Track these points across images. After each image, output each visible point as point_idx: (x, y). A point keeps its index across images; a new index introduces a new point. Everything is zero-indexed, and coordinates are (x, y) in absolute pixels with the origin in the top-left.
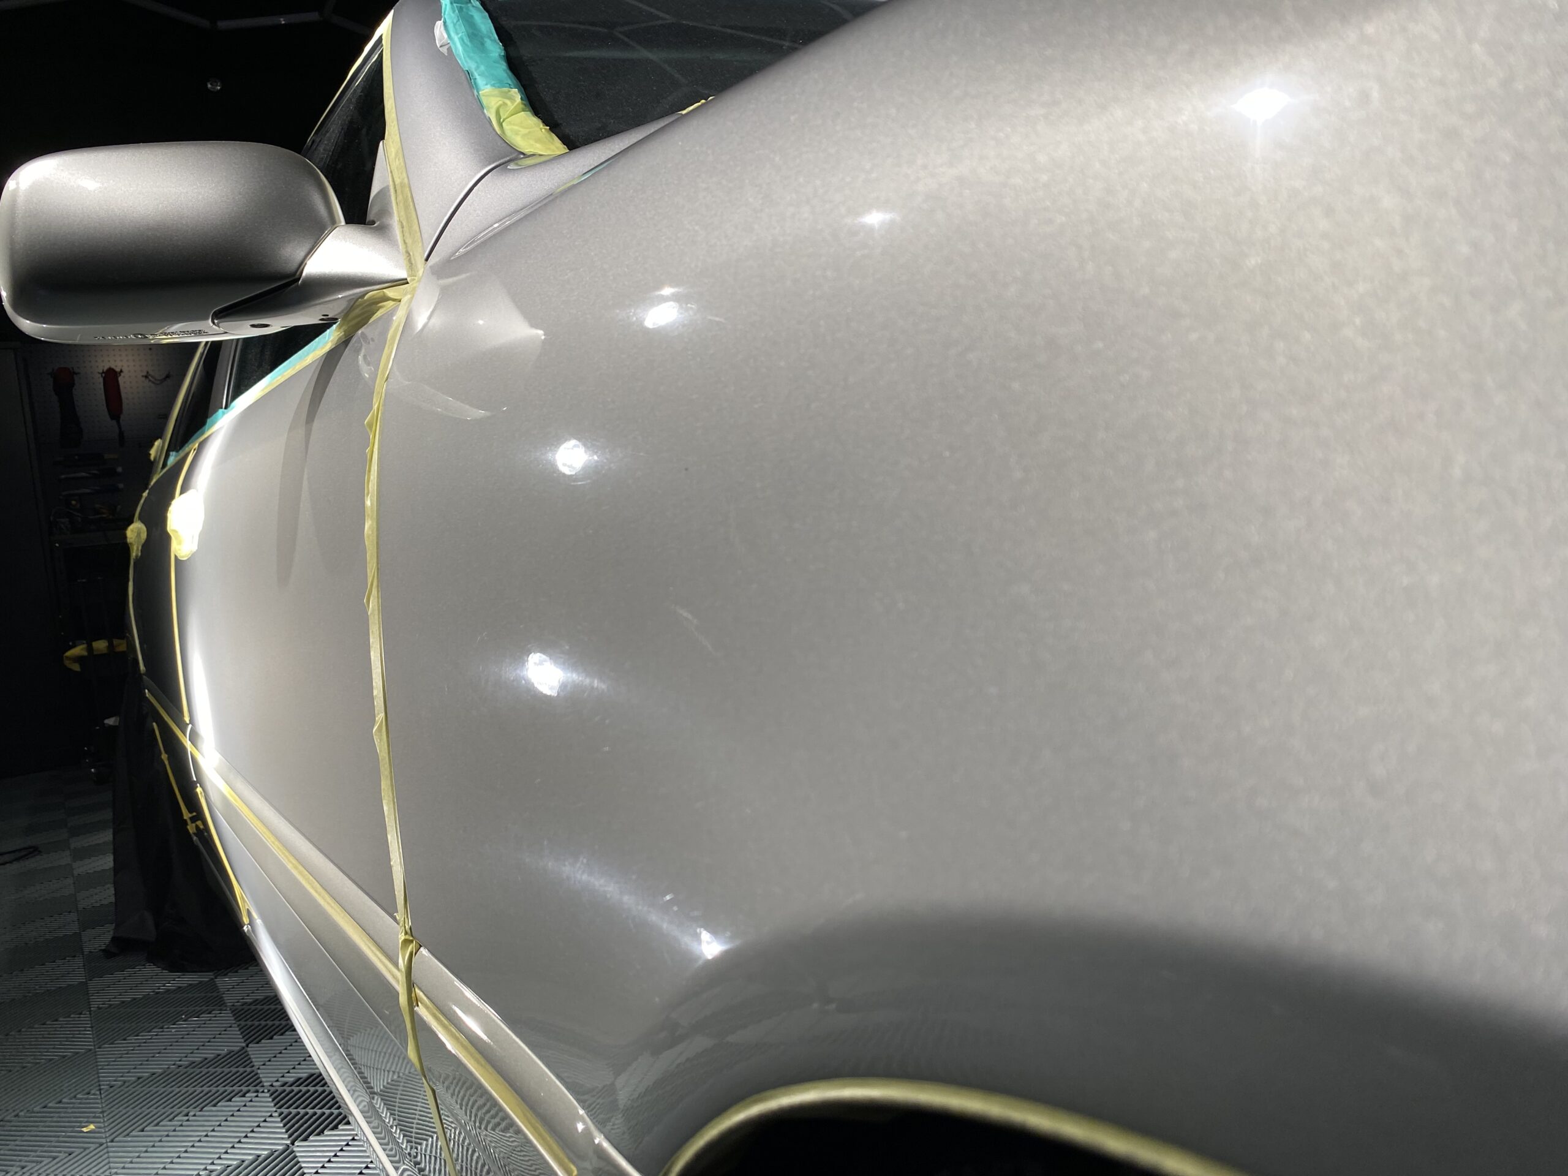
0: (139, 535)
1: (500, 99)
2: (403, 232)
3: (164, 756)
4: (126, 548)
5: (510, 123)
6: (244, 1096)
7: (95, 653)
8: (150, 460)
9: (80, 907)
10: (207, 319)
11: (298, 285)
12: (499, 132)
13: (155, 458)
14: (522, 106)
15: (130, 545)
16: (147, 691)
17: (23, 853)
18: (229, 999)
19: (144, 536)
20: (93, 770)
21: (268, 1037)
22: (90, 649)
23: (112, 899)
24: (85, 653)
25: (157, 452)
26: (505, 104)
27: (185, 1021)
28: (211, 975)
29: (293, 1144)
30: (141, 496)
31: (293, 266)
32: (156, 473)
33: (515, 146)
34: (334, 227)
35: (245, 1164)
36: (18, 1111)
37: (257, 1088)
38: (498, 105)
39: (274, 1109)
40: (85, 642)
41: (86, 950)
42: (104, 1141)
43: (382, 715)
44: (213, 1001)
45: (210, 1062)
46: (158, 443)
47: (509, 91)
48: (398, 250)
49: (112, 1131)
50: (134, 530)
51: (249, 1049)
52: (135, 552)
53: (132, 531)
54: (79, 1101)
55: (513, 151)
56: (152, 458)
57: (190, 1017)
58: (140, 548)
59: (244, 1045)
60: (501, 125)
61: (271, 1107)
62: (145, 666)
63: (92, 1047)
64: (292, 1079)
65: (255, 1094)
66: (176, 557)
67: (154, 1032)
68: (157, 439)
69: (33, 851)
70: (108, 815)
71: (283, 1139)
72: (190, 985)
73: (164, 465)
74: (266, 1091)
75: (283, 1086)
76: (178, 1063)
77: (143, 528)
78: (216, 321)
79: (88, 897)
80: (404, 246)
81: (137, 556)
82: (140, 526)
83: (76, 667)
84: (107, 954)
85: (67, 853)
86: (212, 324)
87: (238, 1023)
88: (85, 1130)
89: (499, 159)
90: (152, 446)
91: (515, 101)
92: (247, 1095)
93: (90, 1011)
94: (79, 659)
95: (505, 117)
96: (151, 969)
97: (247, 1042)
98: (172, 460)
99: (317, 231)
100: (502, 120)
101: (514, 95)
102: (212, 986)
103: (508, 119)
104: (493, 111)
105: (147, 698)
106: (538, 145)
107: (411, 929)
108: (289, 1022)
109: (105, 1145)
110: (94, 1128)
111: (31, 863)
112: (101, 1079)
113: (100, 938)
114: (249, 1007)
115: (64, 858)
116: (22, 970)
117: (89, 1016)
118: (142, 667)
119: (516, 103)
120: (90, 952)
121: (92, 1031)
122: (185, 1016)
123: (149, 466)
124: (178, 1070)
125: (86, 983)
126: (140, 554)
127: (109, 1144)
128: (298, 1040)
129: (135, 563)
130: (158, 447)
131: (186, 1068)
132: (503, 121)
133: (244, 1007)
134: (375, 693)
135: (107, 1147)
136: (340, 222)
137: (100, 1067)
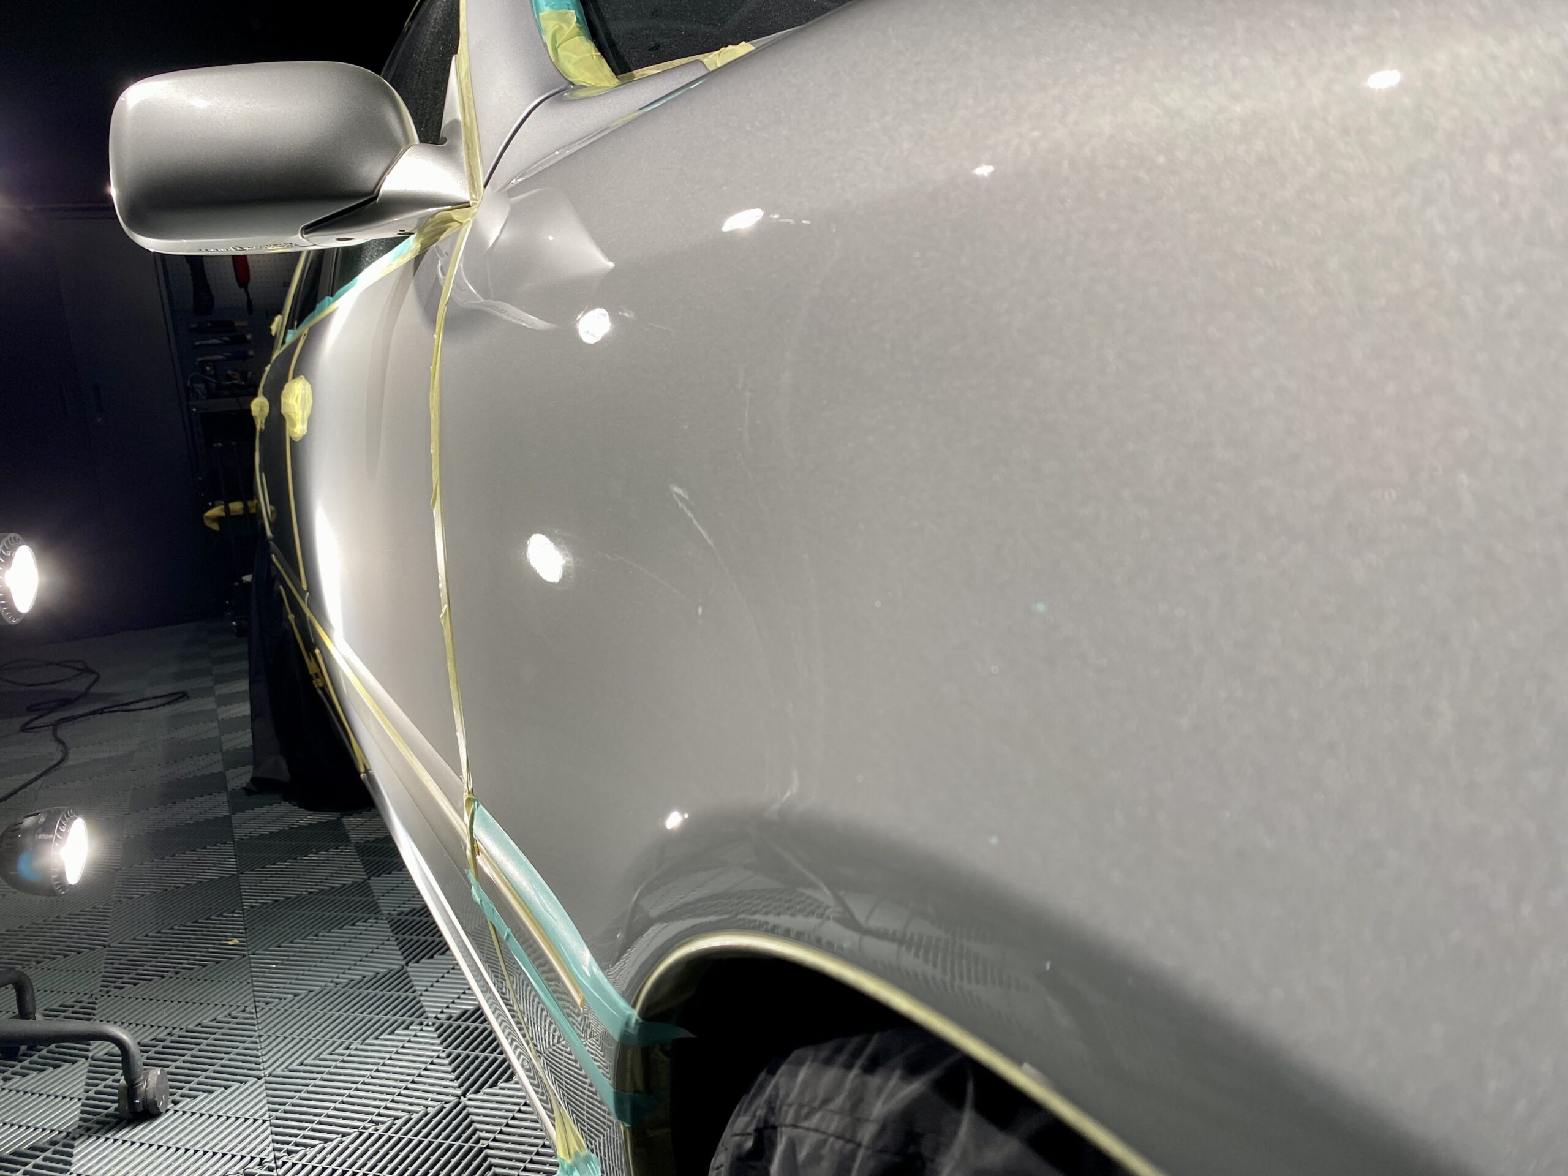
0: (262, 410)
1: (557, 22)
2: (468, 154)
3: (291, 617)
4: (251, 421)
5: (565, 49)
6: (365, 921)
7: (232, 514)
8: (271, 335)
9: (224, 749)
10: (296, 234)
11: (376, 203)
12: (553, 59)
13: (276, 334)
14: (577, 30)
15: (255, 419)
16: (273, 556)
17: (174, 698)
18: (354, 836)
19: (267, 410)
20: (234, 623)
21: (387, 872)
22: (227, 509)
23: (251, 743)
24: (223, 514)
25: (278, 326)
26: (561, 28)
27: (316, 854)
28: (337, 815)
29: (407, 964)
30: (264, 371)
31: (371, 186)
32: (277, 348)
33: (566, 74)
34: (409, 146)
35: (366, 979)
36: (173, 924)
37: (377, 915)
38: (554, 29)
39: (392, 934)
40: (223, 502)
41: (230, 787)
42: (246, 953)
43: (446, 606)
44: (340, 837)
45: (337, 890)
46: (278, 319)
47: (567, 13)
48: (463, 172)
49: (253, 945)
50: (258, 404)
51: (370, 881)
52: (260, 425)
53: (256, 405)
54: (225, 918)
55: (564, 81)
56: (273, 333)
57: (320, 851)
58: (264, 421)
59: (366, 877)
60: (555, 50)
61: (389, 932)
62: (272, 532)
63: (236, 873)
64: (408, 909)
65: (375, 921)
66: (291, 438)
67: (289, 862)
68: (276, 314)
69: (182, 696)
70: (244, 665)
71: (398, 960)
72: (320, 822)
73: (284, 342)
74: (385, 918)
75: (399, 915)
76: (309, 890)
77: (267, 403)
78: (305, 236)
79: (231, 740)
80: (469, 169)
81: (261, 429)
82: (263, 400)
83: (215, 527)
84: (248, 791)
85: (212, 699)
86: (301, 238)
87: (361, 858)
88: (230, 943)
89: (549, 91)
90: (272, 321)
91: (571, 24)
92: (369, 921)
93: (234, 841)
94: (218, 519)
95: (561, 42)
96: (286, 807)
97: (369, 875)
98: (290, 338)
99: (393, 150)
100: (557, 45)
101: (571, 17)
102: (337, 825)
103: (563, 45)
104: (550, 34)
105: (273, 562)
106: (587, 74)
107: (472, 789)
108: (399, 859)
109: (247, 957)
110: (238, 942)
111: (182, 707)
112: (244, 900)
113: (241, 777)
114: (371, 845)
115: (209, 704)
116: (175, 803)
117: (232, 845)
118: (269, 533)
119: (571, 28)
120: (234, 789)
121: (236, 858)
122: (316, 850)
123: (270, 342)
124: (309, 896)
125: (229, 817)
126: (263, 427)
127: (251, 956)
128: (409, 878)
129: (260, 436)
130: (278, 323)
131: (316, 895)
132: (559, 46)
133: (367, 844)
134: (440, 586)
135: (250, 959)
136: (414, 141)
137: (243, 890)
